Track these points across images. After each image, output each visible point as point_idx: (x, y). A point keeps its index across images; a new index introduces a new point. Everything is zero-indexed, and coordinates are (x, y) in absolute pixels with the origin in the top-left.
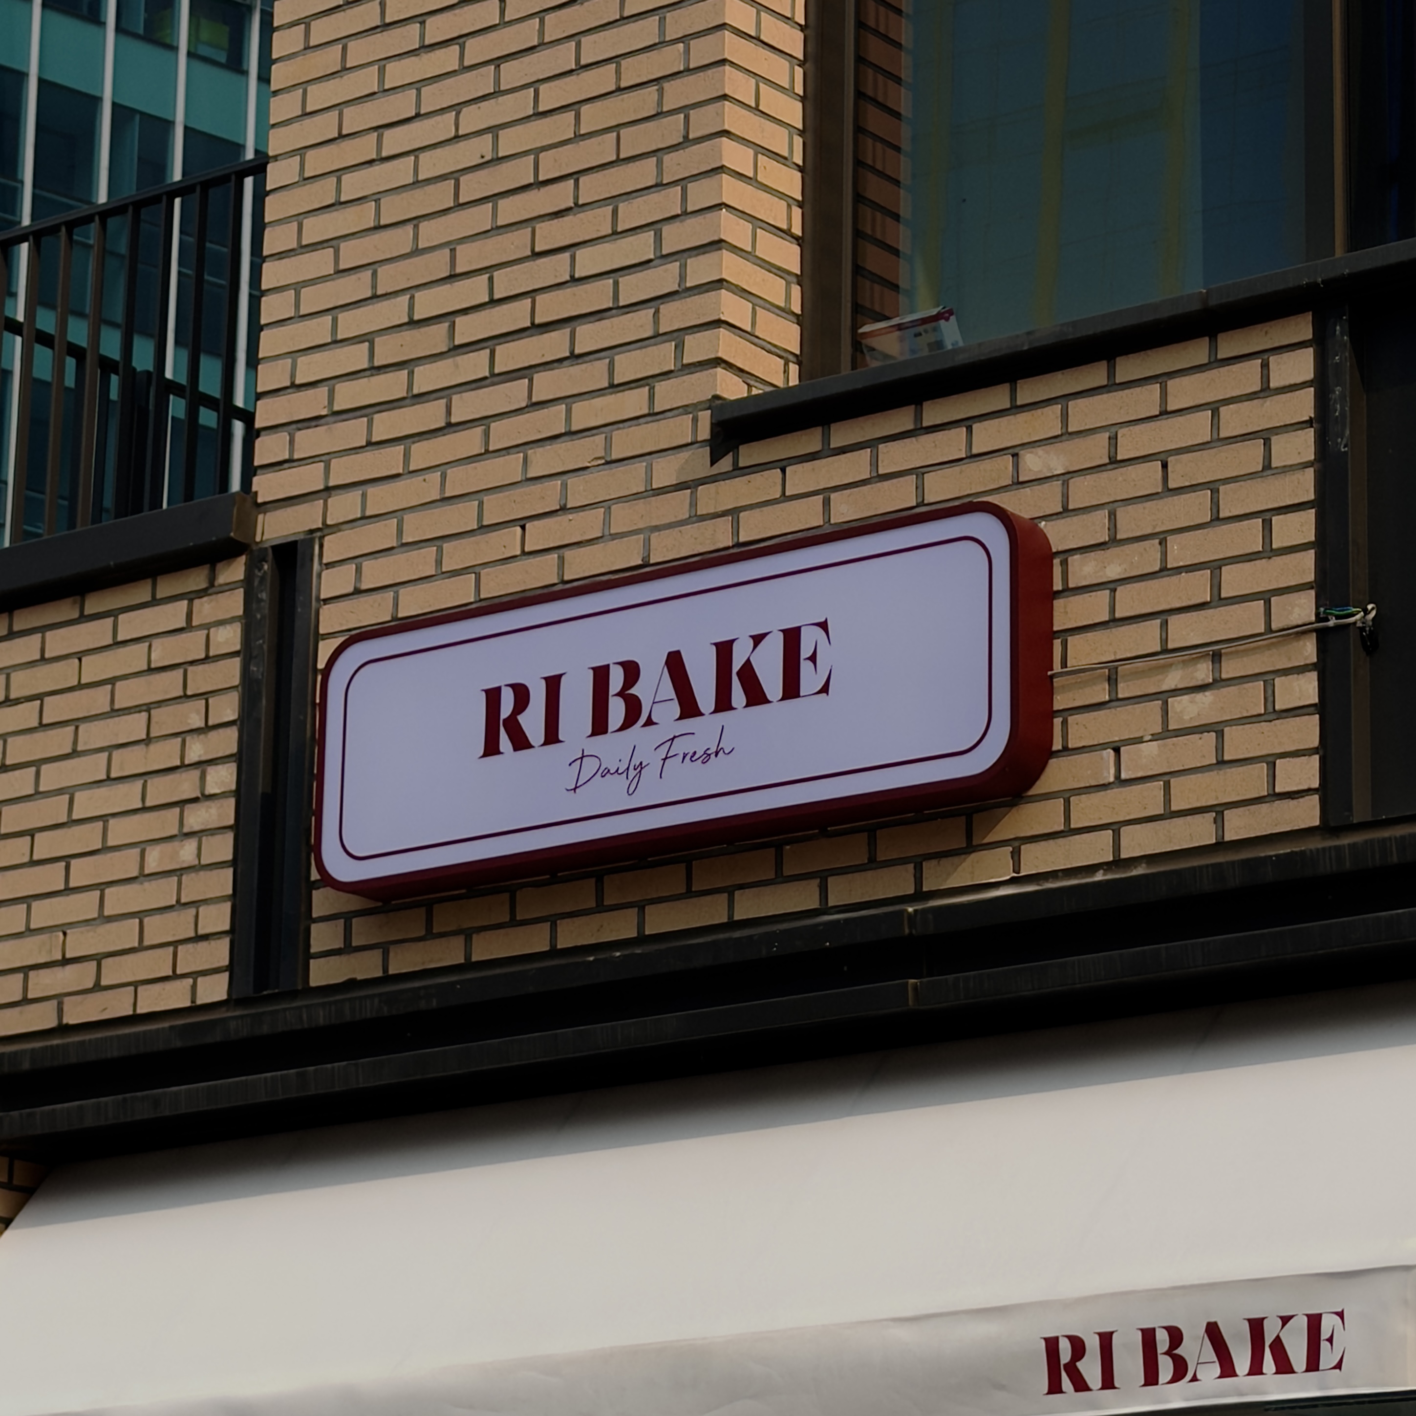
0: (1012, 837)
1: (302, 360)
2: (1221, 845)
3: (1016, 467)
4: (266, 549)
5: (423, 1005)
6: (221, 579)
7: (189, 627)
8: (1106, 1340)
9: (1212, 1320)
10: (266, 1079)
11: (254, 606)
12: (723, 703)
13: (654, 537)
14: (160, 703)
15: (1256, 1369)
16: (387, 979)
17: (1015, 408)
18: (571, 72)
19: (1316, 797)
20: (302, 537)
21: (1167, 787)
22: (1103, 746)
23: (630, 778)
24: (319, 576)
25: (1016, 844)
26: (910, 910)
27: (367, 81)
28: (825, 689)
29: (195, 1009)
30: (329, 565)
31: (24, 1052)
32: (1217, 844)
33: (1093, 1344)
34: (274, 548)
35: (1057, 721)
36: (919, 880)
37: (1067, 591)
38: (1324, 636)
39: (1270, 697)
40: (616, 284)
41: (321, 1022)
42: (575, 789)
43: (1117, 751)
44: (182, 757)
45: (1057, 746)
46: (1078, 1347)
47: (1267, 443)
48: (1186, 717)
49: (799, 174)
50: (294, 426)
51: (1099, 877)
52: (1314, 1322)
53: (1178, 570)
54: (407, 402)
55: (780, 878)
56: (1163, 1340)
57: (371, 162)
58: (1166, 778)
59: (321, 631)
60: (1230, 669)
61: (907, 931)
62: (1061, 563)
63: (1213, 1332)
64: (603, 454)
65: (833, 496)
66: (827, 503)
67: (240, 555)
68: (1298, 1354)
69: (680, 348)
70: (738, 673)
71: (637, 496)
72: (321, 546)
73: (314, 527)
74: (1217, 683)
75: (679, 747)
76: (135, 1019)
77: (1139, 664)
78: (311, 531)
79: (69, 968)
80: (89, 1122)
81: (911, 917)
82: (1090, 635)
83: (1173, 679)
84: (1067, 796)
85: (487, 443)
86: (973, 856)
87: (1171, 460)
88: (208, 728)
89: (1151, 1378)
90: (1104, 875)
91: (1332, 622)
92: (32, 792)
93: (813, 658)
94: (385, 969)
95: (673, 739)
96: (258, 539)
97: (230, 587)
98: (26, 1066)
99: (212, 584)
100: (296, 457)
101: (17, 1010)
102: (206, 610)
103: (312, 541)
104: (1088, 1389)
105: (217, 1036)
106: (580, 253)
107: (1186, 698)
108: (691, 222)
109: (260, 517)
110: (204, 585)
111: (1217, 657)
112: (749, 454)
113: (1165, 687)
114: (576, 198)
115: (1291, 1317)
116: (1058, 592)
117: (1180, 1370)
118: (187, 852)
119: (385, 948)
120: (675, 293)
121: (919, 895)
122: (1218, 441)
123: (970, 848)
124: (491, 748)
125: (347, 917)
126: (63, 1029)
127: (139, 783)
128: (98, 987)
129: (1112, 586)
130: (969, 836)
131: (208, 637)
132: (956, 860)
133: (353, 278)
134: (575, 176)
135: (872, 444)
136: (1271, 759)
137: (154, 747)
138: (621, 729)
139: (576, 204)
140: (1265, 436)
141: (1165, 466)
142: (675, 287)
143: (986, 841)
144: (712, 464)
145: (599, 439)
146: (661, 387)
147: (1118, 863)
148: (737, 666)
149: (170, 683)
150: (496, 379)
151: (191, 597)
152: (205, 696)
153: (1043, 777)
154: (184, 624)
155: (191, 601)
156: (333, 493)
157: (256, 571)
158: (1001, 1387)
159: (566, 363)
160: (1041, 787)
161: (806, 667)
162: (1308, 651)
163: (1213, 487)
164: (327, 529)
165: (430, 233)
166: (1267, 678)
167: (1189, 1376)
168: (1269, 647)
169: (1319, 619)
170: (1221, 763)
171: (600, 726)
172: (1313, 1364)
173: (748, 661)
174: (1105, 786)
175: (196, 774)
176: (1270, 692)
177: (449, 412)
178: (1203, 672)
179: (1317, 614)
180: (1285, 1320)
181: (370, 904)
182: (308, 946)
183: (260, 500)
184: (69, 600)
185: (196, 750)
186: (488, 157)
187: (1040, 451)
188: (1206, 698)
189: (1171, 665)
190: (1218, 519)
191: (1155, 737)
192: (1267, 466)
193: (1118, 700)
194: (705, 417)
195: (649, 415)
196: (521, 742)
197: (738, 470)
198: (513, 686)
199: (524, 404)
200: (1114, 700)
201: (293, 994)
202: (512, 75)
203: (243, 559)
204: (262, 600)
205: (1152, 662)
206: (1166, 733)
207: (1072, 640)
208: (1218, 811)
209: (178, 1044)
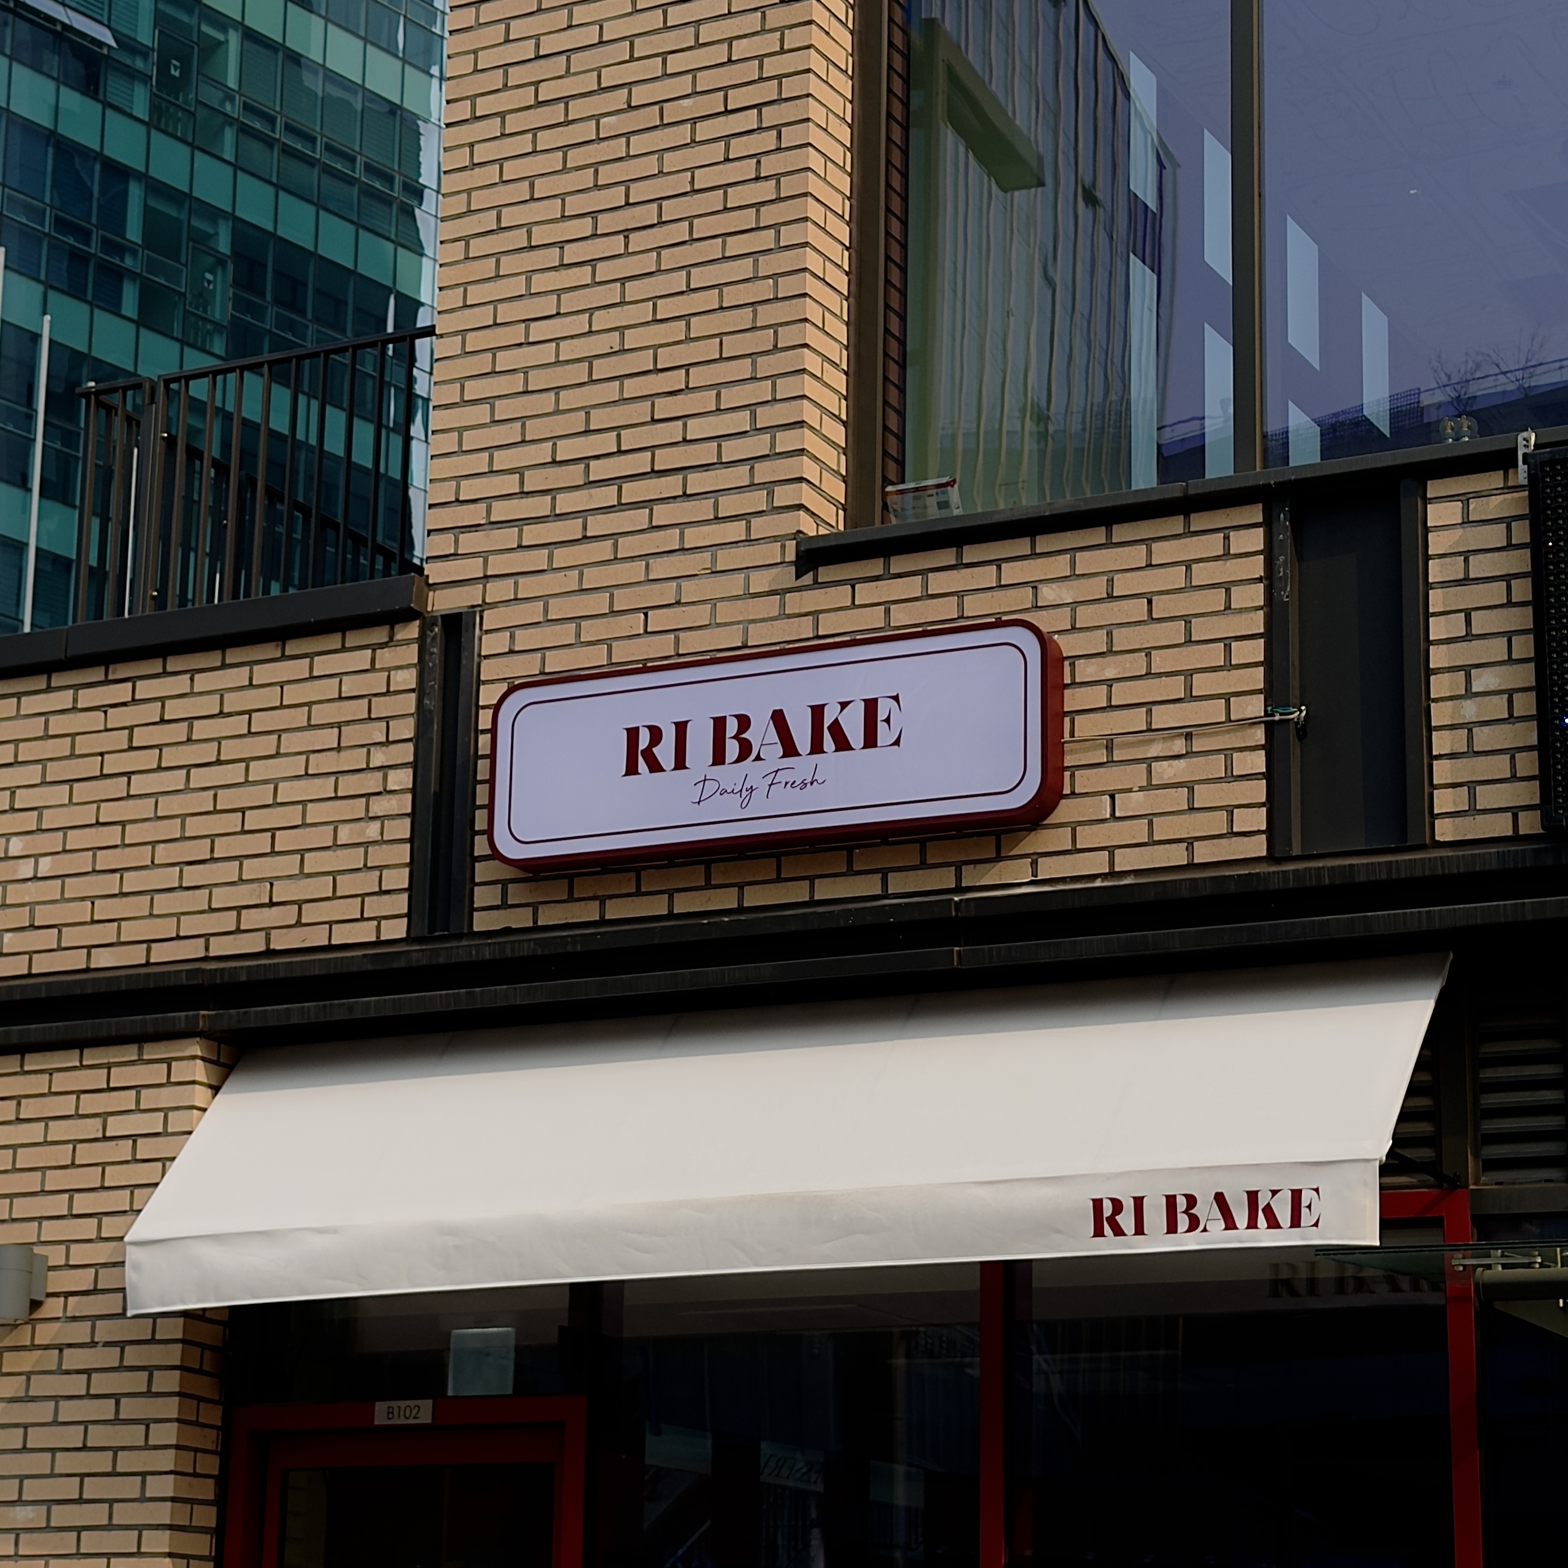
0: (1032, 852)
1: (464, 483)
2: (1191, 866)
3: (1036, 596)
4: (436, 617)
5: (570, 948)
6: (399, 636)
7: (373, 669)
8: (1139, 1202)
9: (1220, 1191)
10: (441, 995)
11: (427, 657)
12: (817, 747)
13: (751, 627)
14: (348, 723)
15: (1252, 1224)
16: (536, 929)
17: (1034, 555)
18: (682, 293)
19: (1264, 836)
20: (466, 610)
21: (1151, 824)
22: (1102, 793)
23: (743, 796)
24: (480, 639)
25: (1035, 857)
26: (956, 899)
27: (518, 286)
28: (897, 743)
29: (379, 943)
30: (487, 632)
31: (242, 967)
32: (1188, 865)
33: (1129, 1205)
34: (442, 616)
35: (1067, 774)
36: (959, 878)
37: (1073, 684)
38: (1270, 728)
39: (1229, 766)
40: (719, 446)
41: (488, 957)
42: (699, 803)
43: (1112, 797)
44: (368, 763)
45: (1067, 791)
46: (1118, 1206)
47: (1228, 591)
48: (1166, 777)
49: (845, 377)
50: (458, 530)
51: (1098, 883)
52: (1296, 1195)
53: (1160, 675)
54: (551, 519)
55: (851, 872)
56: (1182, 1203)
57: (520, 345)
58: (1150, 817)
59: (482, 678)
60: (1197, 745)
61: (954, 913)
62: (1070, 665)
63: (1220, 1198)
64: (709, 566)
65: (892, 607)
66: (887, 612)
67: (415, 619)
68: (1284, 1215)
69: (771, 494)
70: (829, 728)
71: (737, 598)
72: (481, 618)
73: (476, 603)
74: (1189, 754)
75: (781, 777)
76: (330, 948)
77: (1130, 738)
78: (473, 607)
79: (274, 909)
80: (294, 1020)
81: (958, 904)
82: (1092, 716)
83: (1154, 750)
84: (1074, 826)
85: (616, 552)
86: (1001, 863)
87: (1155, 599)
88: (388, 742)
89: (1172, 1228)
90: (1102, 881)
91: (1277, 717)
92: (242, 780)
93: (887, 720)
94: (535, 921)
95: (777, 772)
96: (429, 609)
97: (407, 642)
98: (243, 978)
99: (391, 639)
100: (460, 552)
101: (232, 937)
102: (385, 657)
103: (475, 612)
104: (1123, 1234)
105: (401, 963)
106: (690, 422)
107: (1165, 763)
108: (778, 406)
109: (431, 594)
110: (386, 639)
111: (1189, 737)
112: (826, 573)
113: (1149, 755)
114: (687, 383)
115: (1279, 1191)
116: (1068, 685)
117: (1194, 1223)
118: (372, 831)
119: (535, 907)
120: (768, 456)
121: (959, 889)
122: (1190, 587)
123: (999, 858)
124: (631, 769)
125: (504, 883)
126: (269, 953)
127: (333, 779)
128: (299, 924)
129: (1109, 683)
130: (998, 850)
131: (389, 677)
132: (988, 866)
133: (506, 427)
134: (687, 367)
135: (923, 572)
136: (1230, 809)
137: (343, 754)
138: (736, 762)
139: (687, 387)
140: (1227, 587)
141: (1150, 602)
142: (767, 452)
143: (1011, 853)
144: (797, 578)
145: (707, 555)
146: (755, 522)
147: (1112, 874)
148: (827, 723)
149: (359, 710)
150: (623, 507)
151: (374, 648)
152: (387, 719)
153: (1056, 812)
154: (368, 667)
155: (374, 650)
156: (490, 580)
157: (429, 633)
158: (1058, 1231)
159: (678, 499)
160: (1052, 819)
161: (881, 727)
162: (1259, 735)
163: (1187, 619)
164: (485, 605)
165: (568, 398)
166: (1228, 753)
167: (1201, 1228)
168: (1228, 732)
169: (1266, 714)
170: (1192, 809)
171: (719, 758)
172: (1296, 1222)
173: (836, 720)
174: (1103, 821)
175: (379, 775)
176: (1229, 763)
177: (585, 528)
178: (1179, 746)
179: (1266, 711)
180: (1274, 1193)
181: (521, 875)
182: (472, 902)
183: (431, 581)
184: (274, 644)
185: (379, 758)
186: (616, 349)
187: (1054, 586)
188: (1182, 763)
189: (1154, 740)
190: (1190, 641)
191: (1142, 789)
192: (1228, 607)
193: (1113, 761)
194: (791, 545)
195: (746, 541)
196: (655, 766)
197: (817, 584)
198: (649, 727)
199: (645, 527)
200: (1111, 762)
201: (460, 936)
202: (634, 290)
203: (417, 623)
204: (433, 653)
205: (1140, 737)
206: (1150, 787)
207: (1078, 718)
208: (1190, 842)
209: (369, 967)
